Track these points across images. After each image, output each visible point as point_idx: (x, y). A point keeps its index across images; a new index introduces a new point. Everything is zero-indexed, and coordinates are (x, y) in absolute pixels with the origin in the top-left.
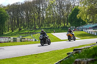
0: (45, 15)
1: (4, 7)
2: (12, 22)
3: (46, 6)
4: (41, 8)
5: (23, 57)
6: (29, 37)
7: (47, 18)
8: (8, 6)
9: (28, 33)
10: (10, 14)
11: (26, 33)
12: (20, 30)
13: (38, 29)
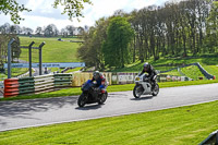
0: (204, 30)
1: (127, 15)
2: (141, 44)
3: (206, 12)
4: (197, 16)
5: (164, 112)
6: (173, 73)
7: (209, 35)
8: (134, 13)
9: (172, 65)
10: (137, 29)
11: (167, 65)
12: (157, 58)
13: (192, 57)
